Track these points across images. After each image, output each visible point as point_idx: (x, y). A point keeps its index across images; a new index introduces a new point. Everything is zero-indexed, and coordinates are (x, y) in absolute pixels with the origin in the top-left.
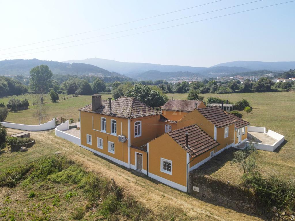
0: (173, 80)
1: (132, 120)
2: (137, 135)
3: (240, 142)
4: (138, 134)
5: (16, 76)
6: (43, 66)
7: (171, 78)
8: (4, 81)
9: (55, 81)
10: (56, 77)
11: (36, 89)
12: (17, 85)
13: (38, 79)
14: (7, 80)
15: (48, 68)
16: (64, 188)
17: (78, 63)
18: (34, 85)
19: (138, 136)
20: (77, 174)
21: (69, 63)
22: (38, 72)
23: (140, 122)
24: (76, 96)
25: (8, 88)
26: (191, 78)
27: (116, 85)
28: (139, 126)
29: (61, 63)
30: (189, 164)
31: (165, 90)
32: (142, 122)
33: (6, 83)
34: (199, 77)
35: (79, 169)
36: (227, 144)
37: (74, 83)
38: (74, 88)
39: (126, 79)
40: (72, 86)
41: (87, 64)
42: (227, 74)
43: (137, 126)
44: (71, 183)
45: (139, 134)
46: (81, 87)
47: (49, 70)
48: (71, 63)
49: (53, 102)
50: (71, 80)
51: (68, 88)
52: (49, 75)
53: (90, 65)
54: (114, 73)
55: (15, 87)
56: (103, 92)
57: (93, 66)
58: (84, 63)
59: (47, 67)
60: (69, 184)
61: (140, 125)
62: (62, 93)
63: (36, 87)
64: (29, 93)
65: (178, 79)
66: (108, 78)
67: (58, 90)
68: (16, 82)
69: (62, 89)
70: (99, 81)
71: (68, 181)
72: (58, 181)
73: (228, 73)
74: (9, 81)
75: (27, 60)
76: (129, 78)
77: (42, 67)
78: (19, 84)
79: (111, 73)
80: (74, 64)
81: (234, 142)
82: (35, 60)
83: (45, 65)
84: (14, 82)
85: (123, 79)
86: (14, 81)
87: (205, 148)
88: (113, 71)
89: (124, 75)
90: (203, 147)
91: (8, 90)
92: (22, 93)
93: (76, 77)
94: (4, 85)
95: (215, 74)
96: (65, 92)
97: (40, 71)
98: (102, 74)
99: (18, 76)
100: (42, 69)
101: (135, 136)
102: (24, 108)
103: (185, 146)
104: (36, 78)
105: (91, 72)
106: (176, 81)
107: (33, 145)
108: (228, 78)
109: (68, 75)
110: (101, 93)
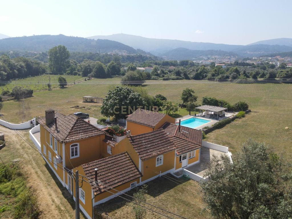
0: (202, 59)
1: (66, 143)
2: (73, 156)
3: (187, 166)
4: (75, 155)
5: (41, 53)
6: (60, 46)
7: (201, 57)
8: (22, 62)
9: (74, 61)
10: (78, 55)
11: (53, 70)
12: (35, 66)
13: (56, 59)
14: (25, 61)
15: (66, 48)
16: (4, 200)
17: (103, 39)
18: (52, 65)
19: (75, 157)
20: (19, 188)
21: (94, 39)
22: (56, 53)
23: (78, 144)
24: (88, 80)
25: (26, 69)
26: (223, 57)
27: (130, 68)
28: (76, 148)
29: (86, 39)
30: (94, 199)
31: (180, 76)
32: (80, 144)
33: (23, 64)
34: (232, 57)
35: (22, 183)
36: (160, 171)
37: (89, 66)
38: (89, 70)
39: (150, 58)
40: (87, 68)
41: (112, 41)
42: (266, 53)
43: (73, 148)
44: (12, 196)
45: (77, 155)
46: (94, 70)
47: (67, 50)
48: (96, 39)
49: (61, 88)
50: (86, 62)
51: (83, 70)
52: (66, 56)
53: (114, 41)
54: (139, 50)
55: (33, 68)
56: (117, 76)
57: (117, 42)
58: (109, 39)
59: (64, 47)
60: (10, 196)
61: (78, 147)
62: (78, 75)
63: (54, 68)
64: (47, 74)
65: (209, 59)
66: (131, 56)
67: (74, 72)
68: (35, 63)
69: (78, 71)
70: (113, 64)
71: (11, 193)
72: (3, 191)
73: (268, 53)
74: (28, 62)
75: (54, 36)
76: (154, 56)
77: (60, 48)
78: (37, 65)
79: (135, 50)
80: (99, 40)
81: (174, 168)
82: (61, 36)
83: (63, 46)
84: (32, 63)
85: (147, 57)
86: (33, 61)
87: (118, 182)
88: (138, 48)
89: (149, 53)
90: (116, 181)
91: (26, 71)
92: (40, 74)
93: (98, 55)
94: (22, 67)
95: (252, 53)
96: (81, 73)
97: (58, 51)
98: (126, 51)
99: (43, 53)
100: (60, 50)
101: (71, 158)
102: (28, 96)
103: (93, 181)
104: (54, 59)
105: (116, 49)
106: (206, 60)
107: (2, 148)
108: (265, 59)
109: (90, 53)
110: (115, 76)
